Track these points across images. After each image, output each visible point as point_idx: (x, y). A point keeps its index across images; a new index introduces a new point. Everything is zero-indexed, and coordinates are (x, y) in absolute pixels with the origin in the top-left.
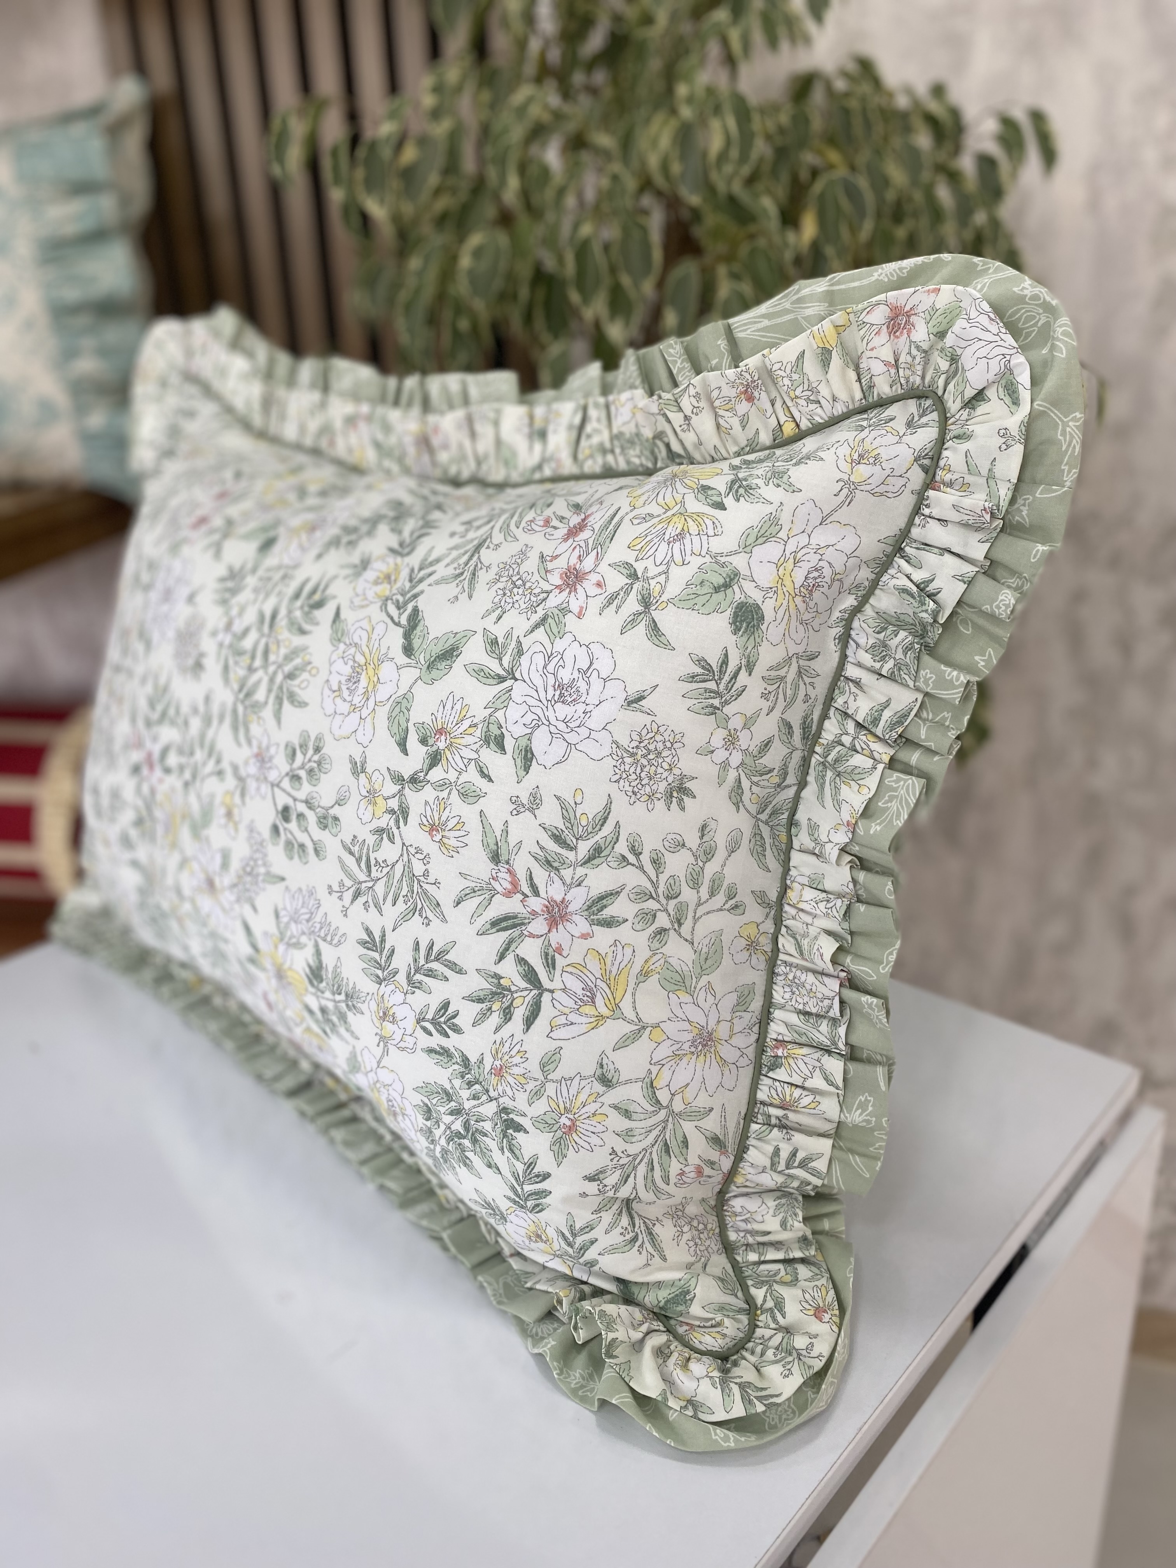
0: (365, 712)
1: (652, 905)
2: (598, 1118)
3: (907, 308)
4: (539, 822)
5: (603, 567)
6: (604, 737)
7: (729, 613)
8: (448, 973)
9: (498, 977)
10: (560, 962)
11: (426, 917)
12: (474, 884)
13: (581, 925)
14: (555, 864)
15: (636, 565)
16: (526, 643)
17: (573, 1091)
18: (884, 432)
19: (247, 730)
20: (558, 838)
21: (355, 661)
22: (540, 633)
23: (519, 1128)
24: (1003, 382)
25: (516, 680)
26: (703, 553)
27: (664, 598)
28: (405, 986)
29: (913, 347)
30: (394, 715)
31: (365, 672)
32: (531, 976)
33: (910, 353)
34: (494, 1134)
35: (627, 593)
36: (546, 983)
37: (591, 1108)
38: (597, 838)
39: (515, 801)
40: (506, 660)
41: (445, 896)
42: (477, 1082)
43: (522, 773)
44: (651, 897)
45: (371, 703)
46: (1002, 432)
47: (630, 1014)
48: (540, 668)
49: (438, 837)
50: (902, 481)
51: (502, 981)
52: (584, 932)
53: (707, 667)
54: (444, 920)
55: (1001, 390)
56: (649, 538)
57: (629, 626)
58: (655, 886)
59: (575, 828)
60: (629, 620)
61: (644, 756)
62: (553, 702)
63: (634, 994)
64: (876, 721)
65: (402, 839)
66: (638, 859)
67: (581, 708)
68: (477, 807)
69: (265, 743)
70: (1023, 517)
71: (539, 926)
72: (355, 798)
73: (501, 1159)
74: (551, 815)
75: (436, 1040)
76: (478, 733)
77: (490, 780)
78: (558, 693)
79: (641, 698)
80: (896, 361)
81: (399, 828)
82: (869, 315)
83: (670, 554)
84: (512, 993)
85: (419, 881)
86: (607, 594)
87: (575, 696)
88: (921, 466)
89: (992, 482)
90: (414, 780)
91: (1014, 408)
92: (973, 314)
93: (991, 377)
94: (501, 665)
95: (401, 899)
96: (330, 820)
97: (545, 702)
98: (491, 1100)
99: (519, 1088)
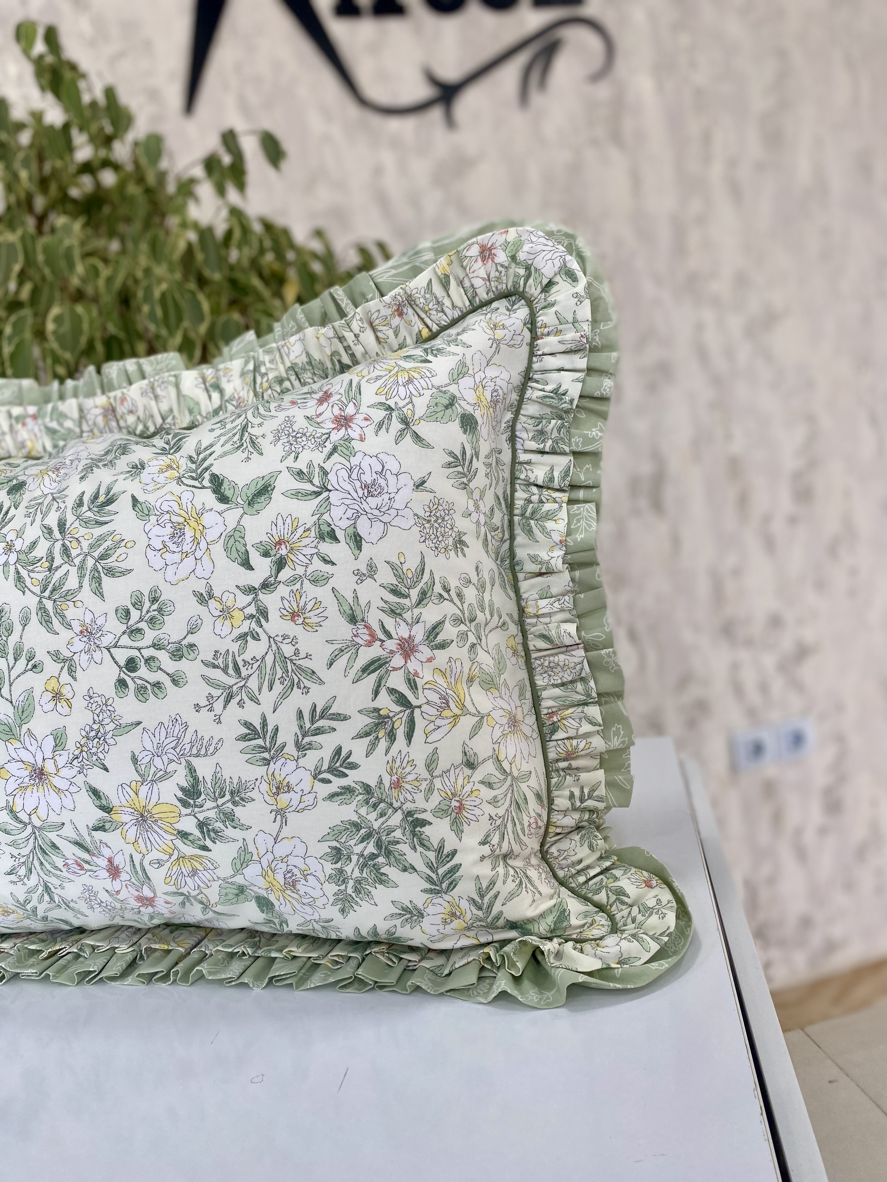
0: (198, 554)
1: (463, 627)
2: (475, 793)
3: (489, 246)
4: (379, 583)
5: (363, 409)
6: (408, 512)
7: (458, 421)
8: (333, 724)
9: (377, 710)
10: (420, 682)
11: (305, 687)
12: (340, 646)
13: (425, 652)
14: (398, 611)
15: (387, 402)
16: (327, 466)
17: (453, 779)
18: (498, 315)
19: (63, 617)
20: (395, 592)
21: (172, 523)
22: (336, 457)
23: (424, 823)
24: (563, 272)
25: (330, 491)
26: (430, 387)
27: (416, 417)
28: (295, 753)
29: (498, 266)
30: (229, 546)
31: (187, 526)
32: (402, 700)
33: (497, 270)
34: (404, 838)
35: (390, 419)
36: (414, 702)
37: (468, 788)
38: (421, 584)
39: (357, 573)
40: (316, 481)
41: (317, 664)
42: (381, 801)
43: (357, 552)
44: (462, 622)
45: (203, 544)
46: (575, 295)
47: (473, 710)
48: (346, 478)
49: (300, 620)
50: (521, 337)
51: (381, 712)
52: (429, 657)
53: (455, 457)
54: (322, 682)
55: (563, 276)
56: (388, 387)
57: (400, 439)
58: (462, 611)
59: (405, 581)
60: (398, 435)
61: (436, 521)
62: (365, 498)
63: (470, 695)
64: (552, 479)
65: (267, 634)
66: (449, 595)
67: (386, 497)
68: (329, 587)
69: (88, 620)
70: (597, 342)
71: (398, 661)
72: (208, 621)
73: (414, 858)
74: (385, 576)
75: (337, 783)
76: (313, 534)
77: (333, 564)
78: (366, 491)
79: (423, 482)
80: (489, 277)
81: (261, 626)
82: (468, 252)
83: (408, 392)
84: (391, 718)
85: (291, 661)
86: (375, 423)
87: (379, 490)
88: (528, 328)
89: (576, 325)
90: (265, 585)
91: (575, 284)
92: (534, 239)
93: (556, 269)
94: (314, 485)
95: (277, 682)
96: (185, 649)
97: (359, 499)
98: (397, 811)
99: (416, 791)
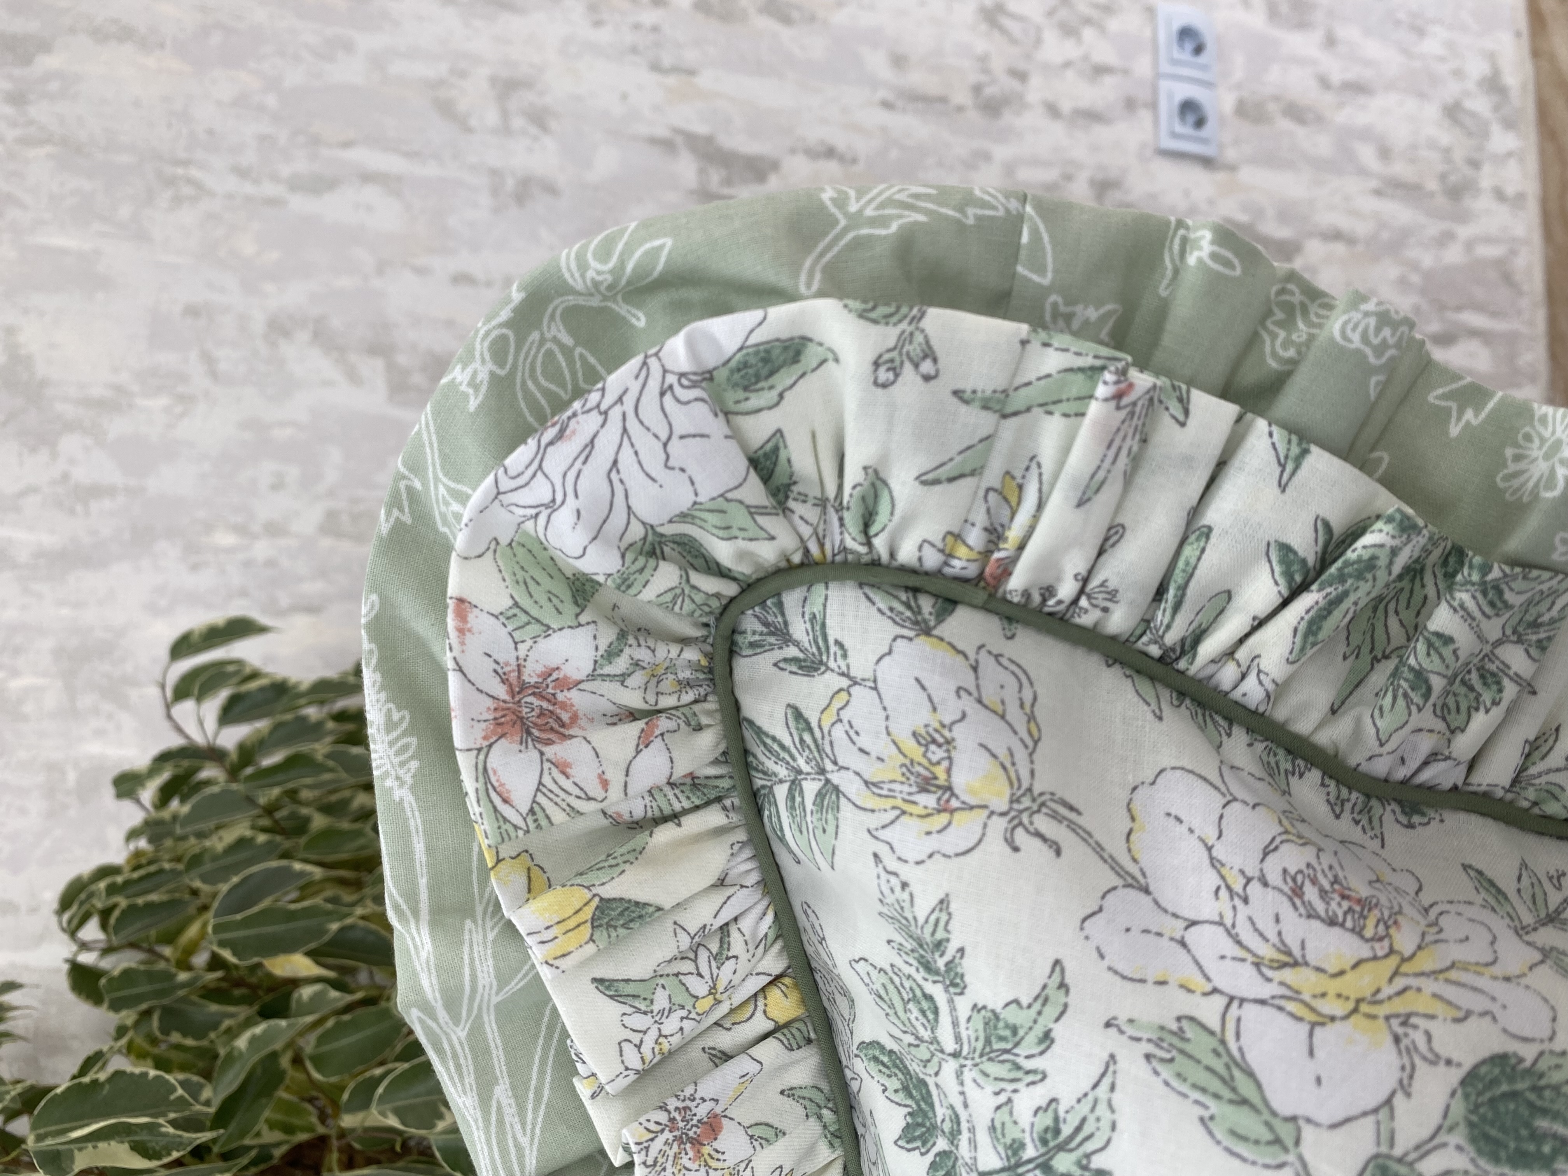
3: (501, 692)
18: (839, 732)
24: (731, 396)
29: (608, 670)
33: (622, 678)
46: (884, 375)
50: (987, 664)
55: (755, 401)
80: (633, 715)
82: (514, 797)
88: (941, 615)
89: (1018, 401)
91: (811, 355)
92: (540, 492)
93: (716, 427)
